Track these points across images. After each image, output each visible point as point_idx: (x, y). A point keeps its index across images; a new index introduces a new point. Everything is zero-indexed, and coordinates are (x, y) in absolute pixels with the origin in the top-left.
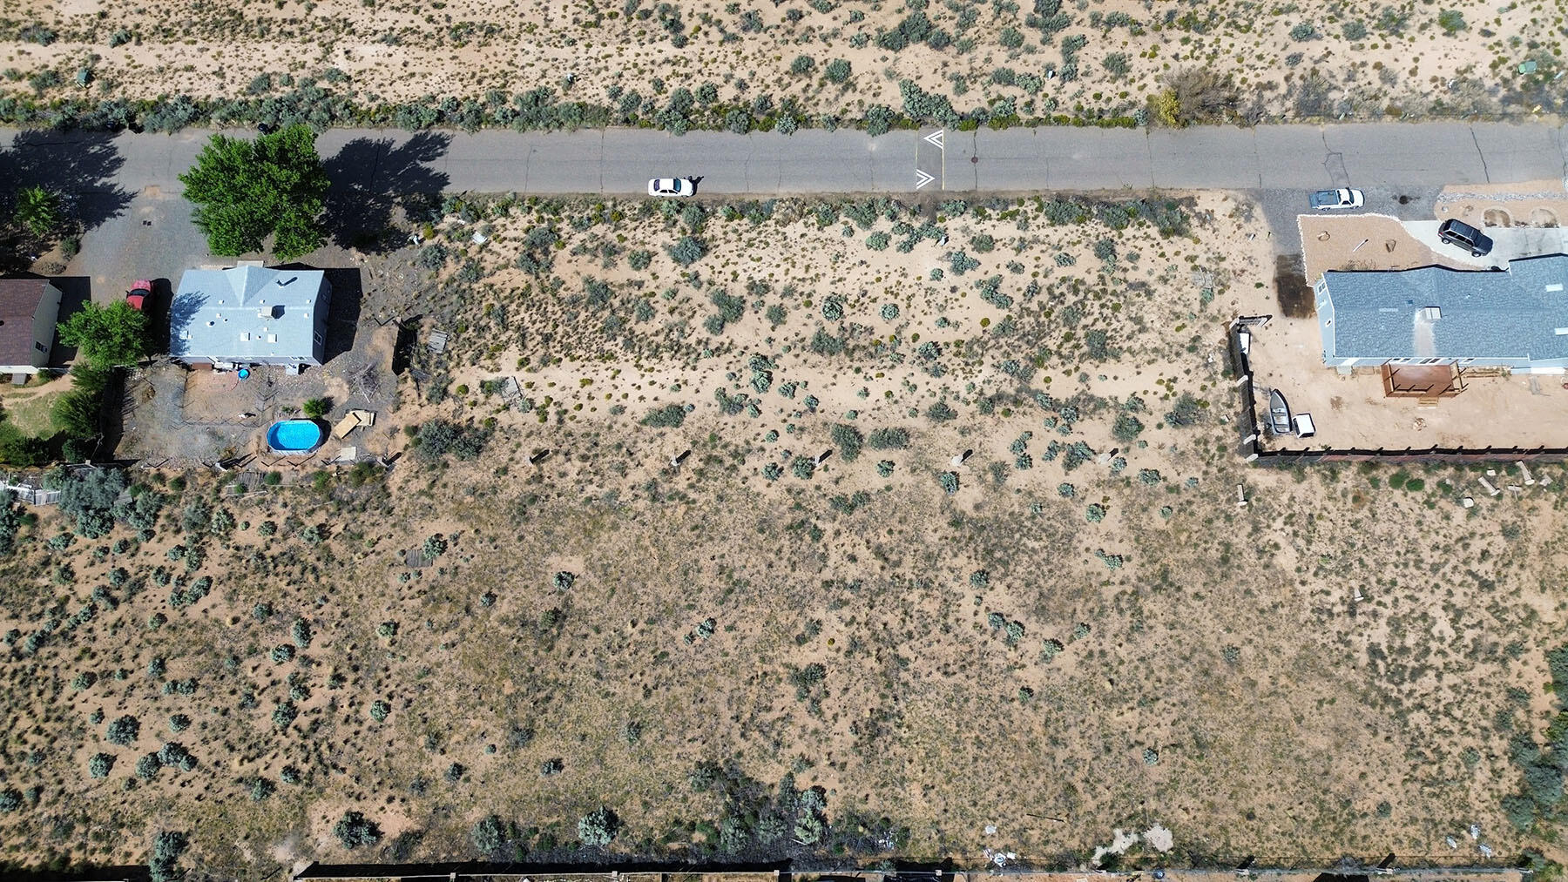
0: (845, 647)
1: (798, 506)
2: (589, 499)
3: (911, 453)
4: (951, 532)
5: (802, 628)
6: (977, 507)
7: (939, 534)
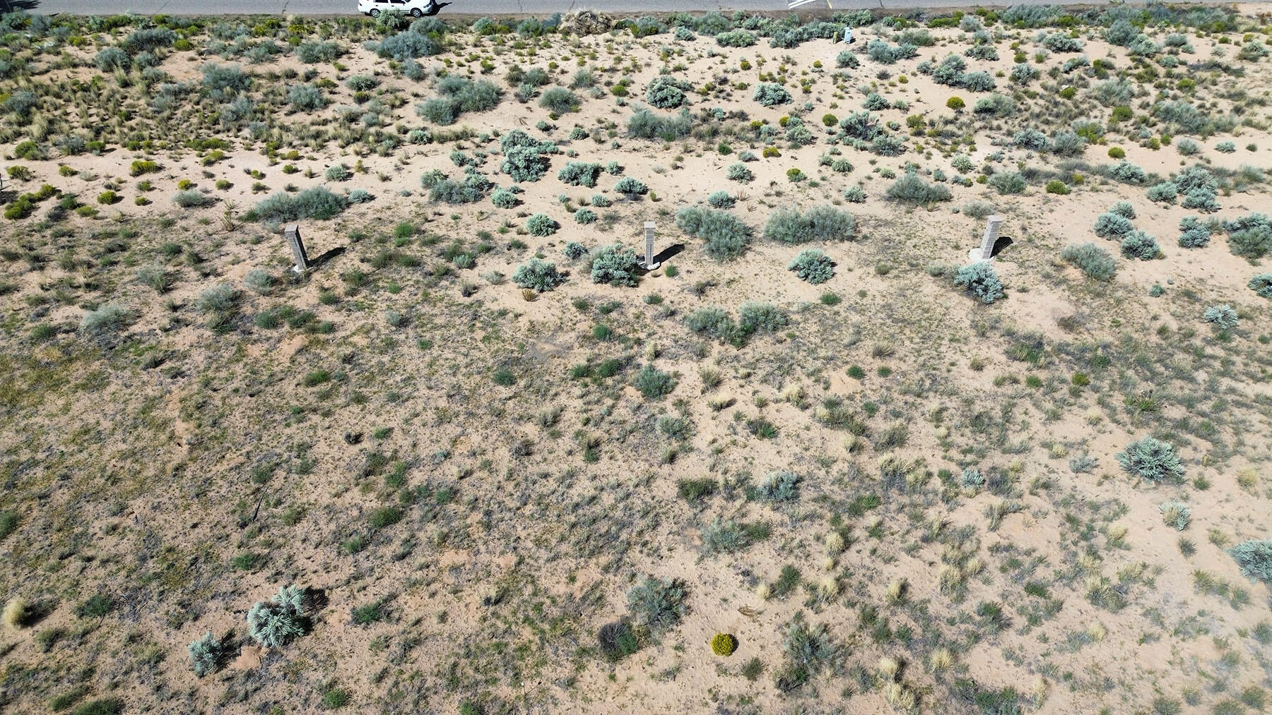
0: (777, 660)
1: (605, 334)
2: (50, 333)
3: (868, 248)
4: (1020, 369)
5: (619, 605)
6: (1068, 324)
7: (990, 374)
